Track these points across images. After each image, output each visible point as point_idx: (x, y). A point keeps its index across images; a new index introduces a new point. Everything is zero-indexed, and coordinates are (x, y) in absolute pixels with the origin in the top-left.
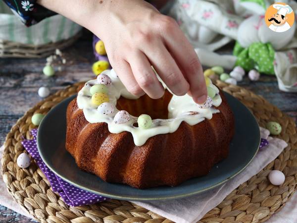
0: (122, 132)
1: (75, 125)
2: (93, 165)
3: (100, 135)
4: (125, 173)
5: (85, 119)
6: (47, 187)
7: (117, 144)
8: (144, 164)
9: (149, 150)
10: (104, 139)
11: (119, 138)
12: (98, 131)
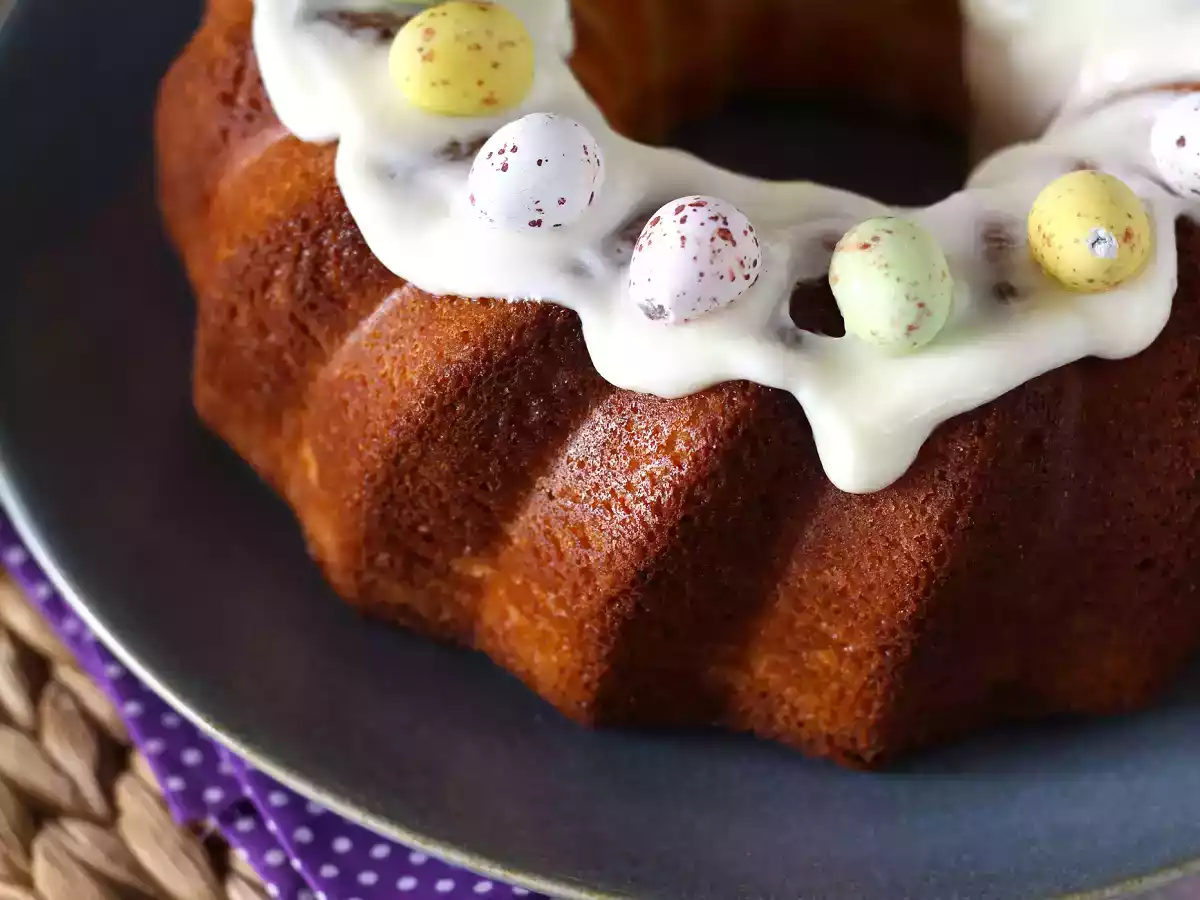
0: (716, 389)
1: (278, 293)
2: (465, 599)
3: (520, 408)
4: (749, 670)
5: (364, 249)
6: (112, 759)
7: (685, 493)
8: (916, 624)
9: (948, 522)
10: (559, 431)
11: (691, 441)
12: (504, 378)
